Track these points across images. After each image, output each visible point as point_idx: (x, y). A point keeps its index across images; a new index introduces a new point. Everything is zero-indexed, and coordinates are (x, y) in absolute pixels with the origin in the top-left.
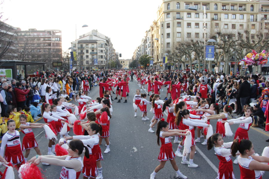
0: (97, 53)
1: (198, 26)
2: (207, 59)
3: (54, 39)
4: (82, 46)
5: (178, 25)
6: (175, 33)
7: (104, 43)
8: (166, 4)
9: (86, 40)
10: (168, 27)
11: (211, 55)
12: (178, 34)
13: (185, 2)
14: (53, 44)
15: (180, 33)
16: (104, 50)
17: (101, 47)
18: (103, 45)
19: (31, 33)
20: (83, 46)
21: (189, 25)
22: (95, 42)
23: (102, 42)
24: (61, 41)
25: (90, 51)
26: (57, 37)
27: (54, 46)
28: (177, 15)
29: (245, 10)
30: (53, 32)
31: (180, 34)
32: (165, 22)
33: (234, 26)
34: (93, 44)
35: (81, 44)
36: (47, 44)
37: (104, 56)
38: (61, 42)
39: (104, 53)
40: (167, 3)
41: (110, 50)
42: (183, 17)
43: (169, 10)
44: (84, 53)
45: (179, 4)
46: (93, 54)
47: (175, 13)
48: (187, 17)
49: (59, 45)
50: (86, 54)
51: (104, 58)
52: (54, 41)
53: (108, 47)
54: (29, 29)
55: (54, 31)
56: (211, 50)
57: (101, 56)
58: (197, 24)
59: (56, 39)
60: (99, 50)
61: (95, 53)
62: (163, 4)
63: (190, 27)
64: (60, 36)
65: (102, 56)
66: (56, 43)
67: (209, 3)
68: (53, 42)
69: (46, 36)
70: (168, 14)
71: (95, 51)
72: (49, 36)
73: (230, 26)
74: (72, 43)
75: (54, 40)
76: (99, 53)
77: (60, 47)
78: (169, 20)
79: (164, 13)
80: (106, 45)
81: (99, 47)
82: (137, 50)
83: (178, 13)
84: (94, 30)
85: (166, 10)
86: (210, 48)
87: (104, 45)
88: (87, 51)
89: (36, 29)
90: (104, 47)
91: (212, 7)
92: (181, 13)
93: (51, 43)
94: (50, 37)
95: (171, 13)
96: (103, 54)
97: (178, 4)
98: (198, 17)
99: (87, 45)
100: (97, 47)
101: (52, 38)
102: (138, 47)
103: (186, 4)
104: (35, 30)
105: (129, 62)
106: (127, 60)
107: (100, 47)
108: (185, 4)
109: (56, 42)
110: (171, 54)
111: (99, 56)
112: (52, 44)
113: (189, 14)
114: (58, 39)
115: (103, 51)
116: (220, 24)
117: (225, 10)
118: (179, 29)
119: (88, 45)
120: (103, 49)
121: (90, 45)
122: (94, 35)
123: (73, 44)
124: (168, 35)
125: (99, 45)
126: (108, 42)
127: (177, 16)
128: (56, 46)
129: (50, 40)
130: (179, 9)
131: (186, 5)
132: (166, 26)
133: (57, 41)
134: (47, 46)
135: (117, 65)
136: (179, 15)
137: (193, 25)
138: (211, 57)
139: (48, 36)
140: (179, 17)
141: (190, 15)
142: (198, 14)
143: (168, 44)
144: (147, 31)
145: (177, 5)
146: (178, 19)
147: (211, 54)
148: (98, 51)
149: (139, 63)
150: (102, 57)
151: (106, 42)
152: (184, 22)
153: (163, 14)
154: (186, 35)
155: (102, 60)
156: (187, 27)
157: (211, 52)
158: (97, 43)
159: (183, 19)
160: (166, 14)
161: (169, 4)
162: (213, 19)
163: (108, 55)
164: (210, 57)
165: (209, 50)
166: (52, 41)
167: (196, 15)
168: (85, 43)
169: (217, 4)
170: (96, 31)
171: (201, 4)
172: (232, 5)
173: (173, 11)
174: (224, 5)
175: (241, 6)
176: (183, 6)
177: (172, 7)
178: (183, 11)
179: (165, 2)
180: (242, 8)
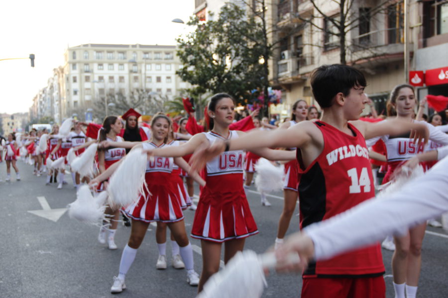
1: (112, 81)
5: (86, 79)
6: (84, 90)
8: (72, 52)
10: (75, 81)
13: (95, 51)
15: (89, 89)
21: (101, 79)
28: (85, 66)
29: (172, 58)
32: (71, 74)
33: (159, 79)
42: (93, 70)
43: (74, 61)
45: (88, 54)
47: (83, 64)
48: (98, 69)
58: (111, 78)
62: (68, 51)
63: (102, 81)
67: (126, 52)
70: (74, 64)
73: (154, 79)
78: (76, 73)
79: (69, 63)
83: (87, 64)
85: (72, 59)
91: (130, 56)
92: (90, 65)
95: (77, 66)
98: (112, 69)
113: (101, 65)
116: (139, 78)
118: (87, 85)
127: (86, 68)
130: (87, 59)
131: (98, 54)
132: (71, 80)
136: (88, 66)
137: (106, 78)
140: (88, 70)
141: (102, 67)
142: (113, 64)
143: (75, 102)
145: (85, 54)
146: (87, 72)
152: (95, 75)
153: (68, 64)
154: (97, 92)
156: (99, 82)
159: (93, 73)
160: (71, 65)
161: (74, 53)
162: (131, 71)
167: (110, 66)
169: (137, 52)
171: (116, 52)
172: (156, 53)
173: (79, 62)
174: (146, 53)
175: (167, 53)
176: (93, 55)
177: (80, 56)
178: (93, 62)
179: (70, 50)
180: (169, 56)
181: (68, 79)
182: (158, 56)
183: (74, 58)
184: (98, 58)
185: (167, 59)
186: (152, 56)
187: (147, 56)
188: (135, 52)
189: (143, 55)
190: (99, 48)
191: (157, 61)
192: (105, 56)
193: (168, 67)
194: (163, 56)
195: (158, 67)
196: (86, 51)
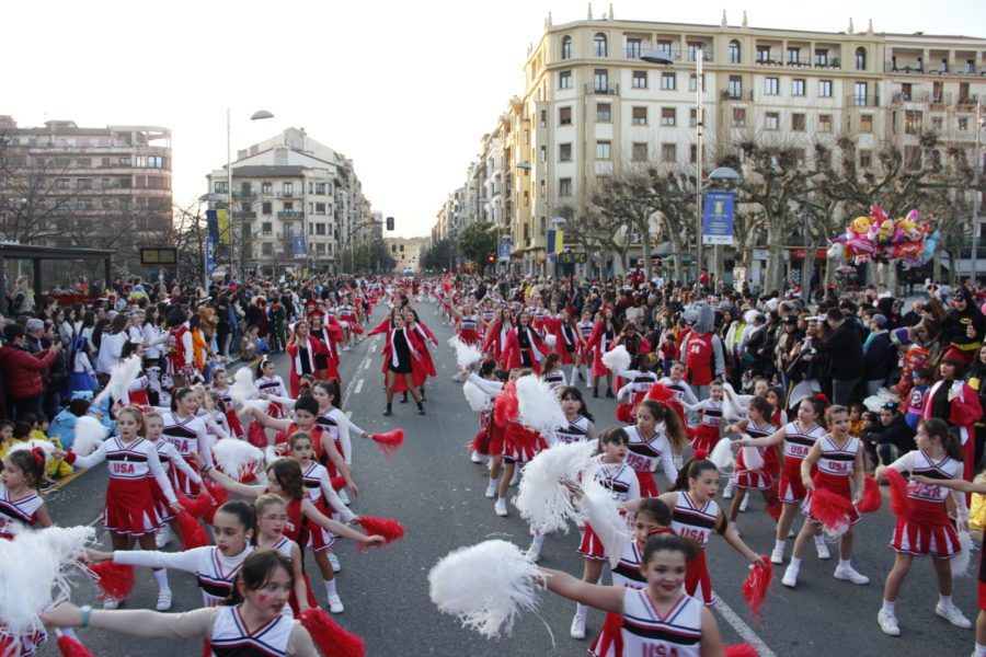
0: (302, 214)
1: (671, 120)
2: (710, 239)
3: (141, 162)
4: (246, 187)
5: (601, 113)
6: (591, 145)
7: (330, 176)
8: (558, 39)
9: (264, 167)
10: (565, 121)
11: (723, 225)
12: (600, 146)
13: (625, 34)
14: (140, 178)
15: (608, 142)
16: (330, 205)
17: (320, 193)
18: (327, 186)
19: (53, 137)
20: (253, 190)
21: (640, 114)
22: (296, 174)
23: (321, 174)
24: (170, 170)
25: (277, 207)
26: (155, 153)
27: (145, 188)
28: (597, 77)
29: (836, 64)
30: (139, 134)
31: (606, 147)
32: (555, 102)
33: (798, 121)
34: (287, 180)
35: (245, 180)
36: (118, 178)
37: (330, 225)
38: (167, 173)
39: (331, 214)
40: (561, 36)
41: (352, 205)
42: (618, 86)
43: (567, 62)
44: (254, 215)
45: (605, 40)
46: (287, 217)
47: (591, 71)
48: (634, 87)
49: (161, 182)
50: (261, 219)
51: (330, 234)
52: (141, 167)
53: (344, 192)
54: (48, 124)
55: (144, 133)
56: (723, 207)
57: (318, 225)
58: (669, 113)
59: (151, 160)
60: (311, 204)
61: (295, 214)
62: (548, 40)
63: (643, 121)
64: (165, 149)
65: (323, 225)
66: (152, 178)
67: (710, 39)
68: (140, 171)
69: (114, 150)
70: (565, 73)
71: (296, 208)
72: (125, 151)
73: (786, 121)
74: (209, 177)
75: (144, 164)
76: (312, 213)
77: (168, 193)
78: (569, 96)
79: (551, 70)
80: (337, 184)
81: (311, 193)
82: (452, 203)
83: (601, 72)
84: (293, 129)
85: (557, 59)
86: (718, 200)
87: (330, 186)
88: (267, 209)
89: (72, 123)
90: (330, 194)
91: (723, 51)
92: (611, 71)
93: (130, 175)
94: (128, 155)
95: (575, 72)
96: (328, 219)
97: (602, 38)
98: (671, 86)
99: (264, 184)
100: (303, 192)
101: (133, 157)
102: (452, 192)
103: (629, 40)
104: (71, 126)
105: (423, 250)
106: (412, 239)
107: (314, 192)
108: (625, 38)
109: (149, 171)
110: (576, 219)
111: (311, 224)
112: (134, 179)
113: (640, 74)
114: (159, 160)
115: (327, 208)
116: (749, 114)
117: (769, 62)
118: (603, 131)
119: (270, 184)
120: (327, 199)
121: (278, 187)
122: (293, 150)
123: (213, 181)
124: (566, 149)
125: (311, 184)
126: (344, 174)
127: (597, 81)
128: (150, 188)
129: (129, 166)
130: (603, 57)
131: (630, 44)
132: (555, 117)
133: (155, 167)
134: (116, 186)
135: (376, 258)
136: (604, 77)
137: (654, 114)
138: (723, 231)
139: (120, 151)
140: (604, 87)
141: (642, 81)
142: (673, 75)
143: (565, 182)
144: (487, 136)
145: (597, 44)
146: (600, 92)
147: (724, 220)
148: (308, 209)
149: (460, 252)
150: (321, 228)
151: (336, 176)
152: (623, 103)
153: (546, 76)
154: (628, 152)
155: (320, 241)
156: (634, 124)
157: (723, 213)
158: (302, 177)
159: (618, 94)
160: (556, 75)
161: (567, 38)
162: (725, 96)
163: (346, 223)
164: (718, 231)
165: (714, 207)
166: (136, 167)
167: (665, 78)
168: (258, 177)
169: (741, 40)
170: (302, 133)
171: (683, 39)
172: (793, 46)
173: (580, 65)
174: (764, 46)
176: (619, 46)
177: (577, 51)
178: (618, 66)
179: (553, 32)
181: (544, 116)
183: (565, 53)
184: (632, 54)
185: (820, 66)
186: (783, 54)
188: (734, 42)
190: (637, 30)
194: (812, 55)
196: (602, 36)
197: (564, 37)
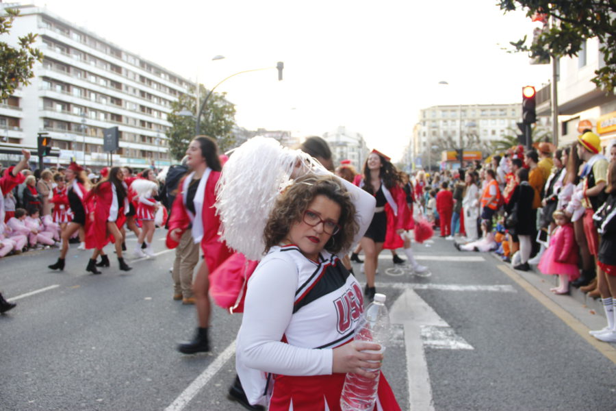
7: (356, 145)
8: (422, 112)
10: (424, 135)
13: (441, 110)
17: (353, 151)
18: (355, 148)
22: (345, 144)
23: (354, 144)
29: (506, 114)
32: (422, 130)
33: (494, 132)
34: (341, 147)
39: (357, 158)
43: (425, 119)
47: (431, 122)
48: (443, 125)
53: (361, 150)
67: (466, 109)
70: (424, 123)
73: (490, 132)
78: (425, 129)
79: (421, 121)
80: (359, 147)
81: (350, 151)
83: (434, 121)
90: (356, 151)
91: (470, 114)
92: (437, 122)
95: (427, 123)
100: (347, 151)
113: (445, 121)
116: (478, 131)
120: (355, 153)
121: (338, 149)
125: (350, 148)
126: (361, 143)
127: (433, 124)
130: (434, 117)
131: (443, 113)
132: (422, 134)
141: (446, 123)
145: (432, 114)
146: (434, 127)
151: (358, 144)
152: (440, 130)
158: (347, 146)
159: (439, 128)
160: (422, 123)
171: (458, 110)
172: (492, 110)
173: (428, 120)
174: (483, 110)
175: (502, 110)
176: (439, 114)
177: (429, 115)
178: (439, 120)
179: (422, 110)
180: (503, 113)
181: (419, 134)
182: (494, 112)
183: (424, 116)
184: (443, 116)
185: (501, 115)
186: (489, 113)
187: (484, 113)
188: (474, 110)
189: (480, 113)
190: (444, 109)
191: (492, 117)
192: (449, 114)
193: (502, 121)
194: (498, 112)
195: (493, 122)
196: (434, 111)
197: (424, 112)
